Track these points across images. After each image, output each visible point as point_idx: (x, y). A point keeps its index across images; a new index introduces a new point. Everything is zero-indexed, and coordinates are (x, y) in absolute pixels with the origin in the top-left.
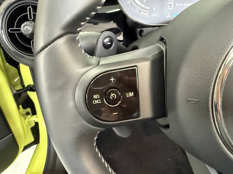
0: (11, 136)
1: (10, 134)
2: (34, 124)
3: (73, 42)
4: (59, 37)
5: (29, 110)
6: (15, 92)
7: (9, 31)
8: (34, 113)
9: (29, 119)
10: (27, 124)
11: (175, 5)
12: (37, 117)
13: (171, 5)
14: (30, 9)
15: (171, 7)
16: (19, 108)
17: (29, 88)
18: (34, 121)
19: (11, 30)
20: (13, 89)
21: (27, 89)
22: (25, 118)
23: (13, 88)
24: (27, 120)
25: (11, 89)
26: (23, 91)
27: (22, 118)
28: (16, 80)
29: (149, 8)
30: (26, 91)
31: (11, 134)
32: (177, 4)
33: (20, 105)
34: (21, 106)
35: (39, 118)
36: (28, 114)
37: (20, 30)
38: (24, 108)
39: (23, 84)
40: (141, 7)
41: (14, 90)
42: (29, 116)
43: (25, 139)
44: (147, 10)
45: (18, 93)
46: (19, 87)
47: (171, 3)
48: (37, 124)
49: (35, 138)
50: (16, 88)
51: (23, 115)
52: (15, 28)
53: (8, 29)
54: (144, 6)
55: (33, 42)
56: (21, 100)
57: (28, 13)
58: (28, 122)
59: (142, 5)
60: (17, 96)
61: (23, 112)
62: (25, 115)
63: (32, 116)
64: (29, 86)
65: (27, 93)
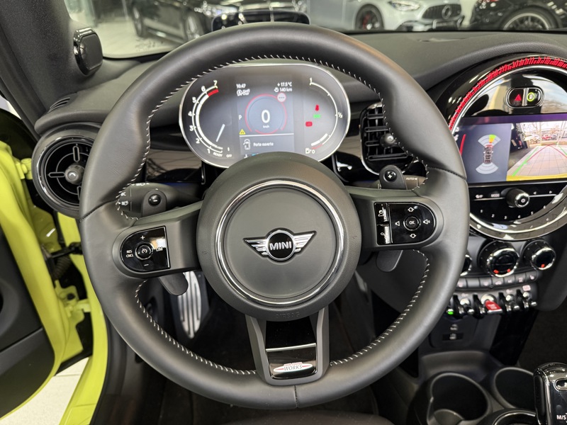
0: (40, 332)
1: (39, 328)
2: (81, 318)
3: (112, 209)
4: (99, 207)
5: (72, 290)
6: (48, 256)
7: (49, 175)
8: (83, 295)
9: (73, 306)
10: (69, 315)
11: (252, 145)
12: (88, 303)
13: (247, 145)
14: (76, 149)
15: (247, 147)
16: (54, 286)
17: (73, 249)
18: (83, 310)
19: (51, 175)
20: (45, 250)
21: (69, 251)
22: (66, 305)
23: (45, 248)
24: (70, 308)
25: (42, 251)
26: (63, 254)
27: (61, 304)
28: (49, 235)
29: (222, 148)
30: (67, 255)
31: (41, 330)
32: (255, 144)
33: (56, 279)
34: (57, 282)
35: (92, 305)
36: (70, 297)
37: (63, 175)
38: (64, 286)
39: (62, 242)
40: (213, 147)
41: (48, 251)
42: (73, 302)
43: (66, 344)
44: (220, 150)
45: (55, 258)
46: (55, 248)
47: (247, 143)
48: (88, 316)
49: (84, 345)
50: (51, 248)
51: (62, 300)
52: (56, 172)
53: (47, 173)
54: (216, 146)
55: (80, 189)
56: (58, 270)
57: (74, 153)
58: (71, 312)
59: (214, 145)
60: (51, 263)
61: (61, 293)
62: (66, 299)
63: (78, 301)
64: (73, 245)
65: (69, 258)
